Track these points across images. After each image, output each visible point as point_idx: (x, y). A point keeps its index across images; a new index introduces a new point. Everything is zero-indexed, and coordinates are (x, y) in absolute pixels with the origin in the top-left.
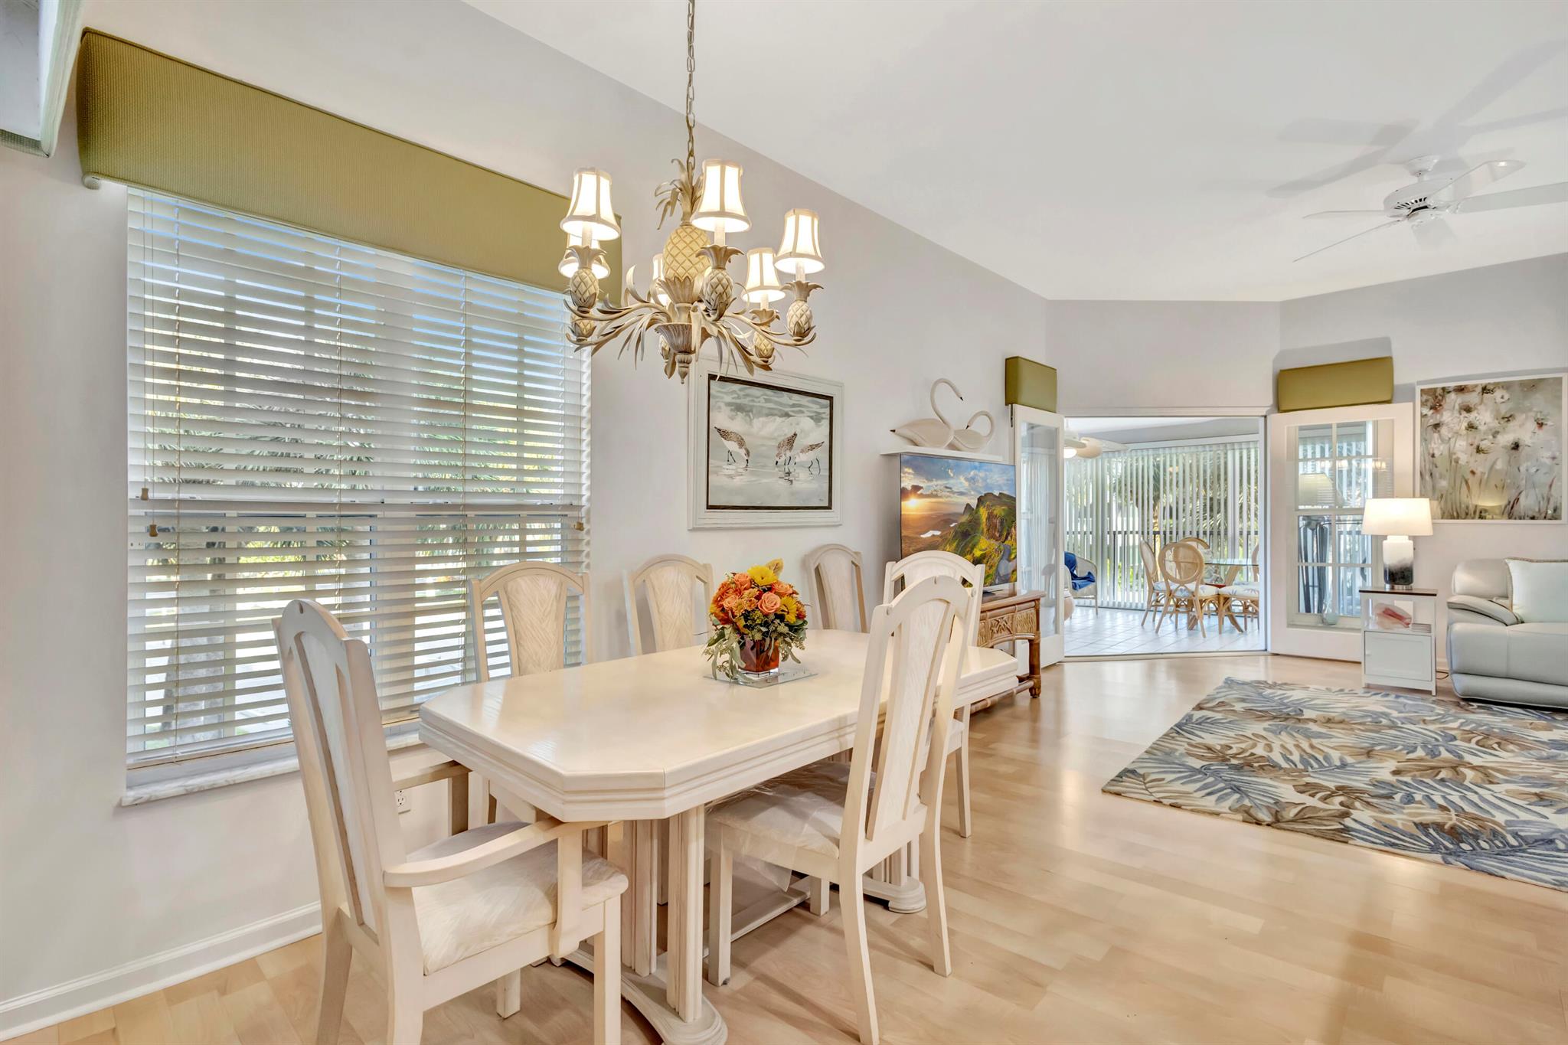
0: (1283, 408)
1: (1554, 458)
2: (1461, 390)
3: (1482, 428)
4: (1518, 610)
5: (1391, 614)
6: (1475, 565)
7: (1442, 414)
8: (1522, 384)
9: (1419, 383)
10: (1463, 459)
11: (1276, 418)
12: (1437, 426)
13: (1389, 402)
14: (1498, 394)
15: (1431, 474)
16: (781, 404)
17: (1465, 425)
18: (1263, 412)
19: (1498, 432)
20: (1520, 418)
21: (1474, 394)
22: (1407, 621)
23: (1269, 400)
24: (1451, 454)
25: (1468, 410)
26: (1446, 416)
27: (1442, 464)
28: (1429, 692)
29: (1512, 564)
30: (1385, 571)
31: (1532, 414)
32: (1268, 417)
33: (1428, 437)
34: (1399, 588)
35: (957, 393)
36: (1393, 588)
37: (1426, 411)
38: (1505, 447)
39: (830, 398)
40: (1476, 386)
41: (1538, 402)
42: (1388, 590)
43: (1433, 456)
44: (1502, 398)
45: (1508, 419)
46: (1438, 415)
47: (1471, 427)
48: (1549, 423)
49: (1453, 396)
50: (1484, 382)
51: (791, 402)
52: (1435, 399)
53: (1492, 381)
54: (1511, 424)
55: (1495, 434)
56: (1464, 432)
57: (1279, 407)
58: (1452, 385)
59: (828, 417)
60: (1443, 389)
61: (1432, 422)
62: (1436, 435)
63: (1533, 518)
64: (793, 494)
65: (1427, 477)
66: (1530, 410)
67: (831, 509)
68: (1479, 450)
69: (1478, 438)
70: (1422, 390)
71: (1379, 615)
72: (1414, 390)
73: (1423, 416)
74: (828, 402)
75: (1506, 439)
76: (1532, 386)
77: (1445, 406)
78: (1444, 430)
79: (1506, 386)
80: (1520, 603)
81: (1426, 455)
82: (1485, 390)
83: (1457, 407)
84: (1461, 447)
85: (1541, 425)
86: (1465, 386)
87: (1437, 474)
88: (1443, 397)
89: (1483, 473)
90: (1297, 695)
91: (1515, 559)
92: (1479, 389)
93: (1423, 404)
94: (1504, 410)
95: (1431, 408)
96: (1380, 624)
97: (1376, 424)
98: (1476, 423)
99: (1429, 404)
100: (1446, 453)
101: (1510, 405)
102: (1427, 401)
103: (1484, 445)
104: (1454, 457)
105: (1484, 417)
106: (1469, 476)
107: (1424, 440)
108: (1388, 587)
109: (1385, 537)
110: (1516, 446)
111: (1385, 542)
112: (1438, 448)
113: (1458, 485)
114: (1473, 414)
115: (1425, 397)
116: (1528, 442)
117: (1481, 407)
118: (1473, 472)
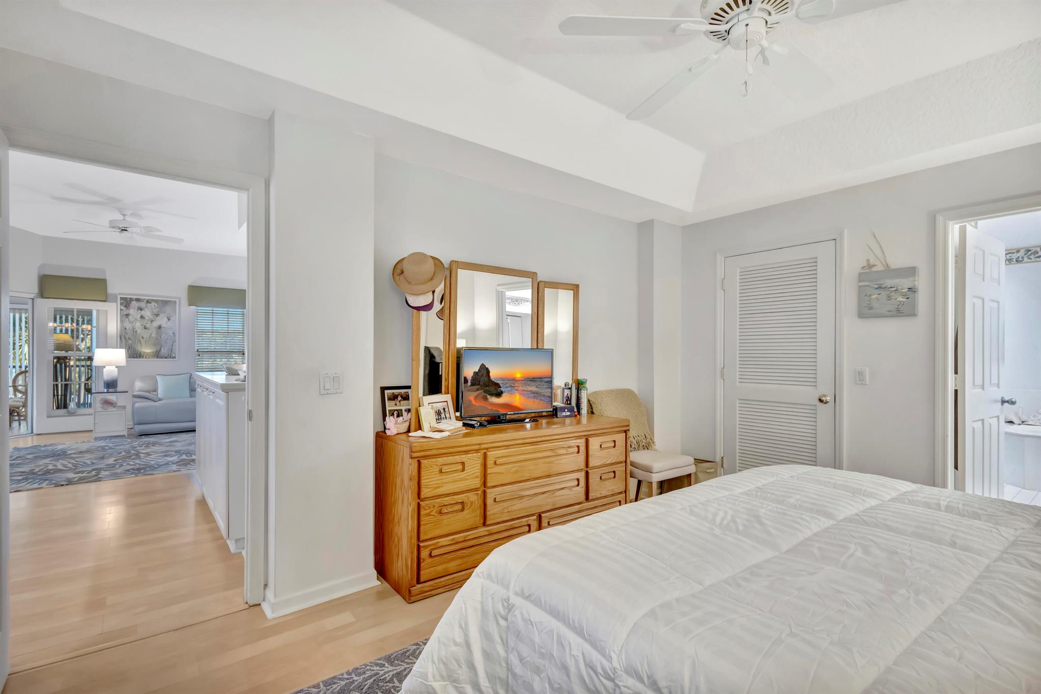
0: (46, 296)
1: (174, 333)
2: (138, 300)
3: (147, 318)
4: (160, 396)
5: (107, 403)
6: (143, 378)
7: (129, 310)
8: (162, 301)
9: (119, 294)
10: (139, 331)
11: (40, 302)
12: (127, 315)
13: (105, 301)
14: (153, 304)
15: (125, 338)
17: (139, 316)
18: (32, 296)
20: (162, 315)
21: (144, 303)
22: (115, 405)
23: (35, 289)
24: (133, 329)
25: (141, 309)
26: (132, 311)
27: (129, 331)
28: (124, 436)
29: (158, 377)
30: (104, 383)
32: (35, 300)
34: (110, 390)
36: (108, 390)
37: (122, 308)
38: (155, 328)
40: (144, 299)
41: (168, 309)
42: (107, 392)
43: (126, 329)
44: (155, 306)
45: (157, 315)
46: (128, 311)
47: (142, 317)
48: (172, 319)
49: (134, 302)
50: (148, 298)
52: (126, 302)
53: (151, 298)
54: (158, 318)
55: (152, 321)
56: (139, 319)
57: (42, 294)
58: (134, 297)
60: (130, 298)
61: (125, 313)
62: (127, 319)
63: (165, 358)
65: (123, 339)
66: (165, 313)
68: (145, 328)
69: (145, 323)
70: (121, 298)
71: (102, 404)
72: (117, 297)
73: (121, 310)
75: (156, 324)
76: (165, 303)
77: (131, 307)
78: (130, 317)
79: (156, 301)
80: (160, 392)
81: (122, 328)
82: (148, 302)
83: (136, 308)
84: (138, 325)
85: (169, 319)
86: (140, 299)
87: (127, 338)
88: (130, 302)
89: (147, 338)
90: (60, 447)
91: (159, 375)
92: (145, 301)
93: (121, 304)
94: (155, 311)
95: (125, 307)
96: (102, 408)
97: (98, 311)
98: (144, 316)
99: (124, 305)
100: (131, 328)
101: (157, 310)
102: (123, 303)
103: (147, 326)
104: (135, 330)
105: (147, 313)
106: (141, 339)
107: (122, 321)
108: (106, 390)
109: (104, 367)
110: (160, 327)
111: (104, 369)
112: (128, 326)
113: (136, 342)
114: (143, 312)
115: (122, 301)
116: (164, 326)
117: (146, 309)
118: (143, 338)
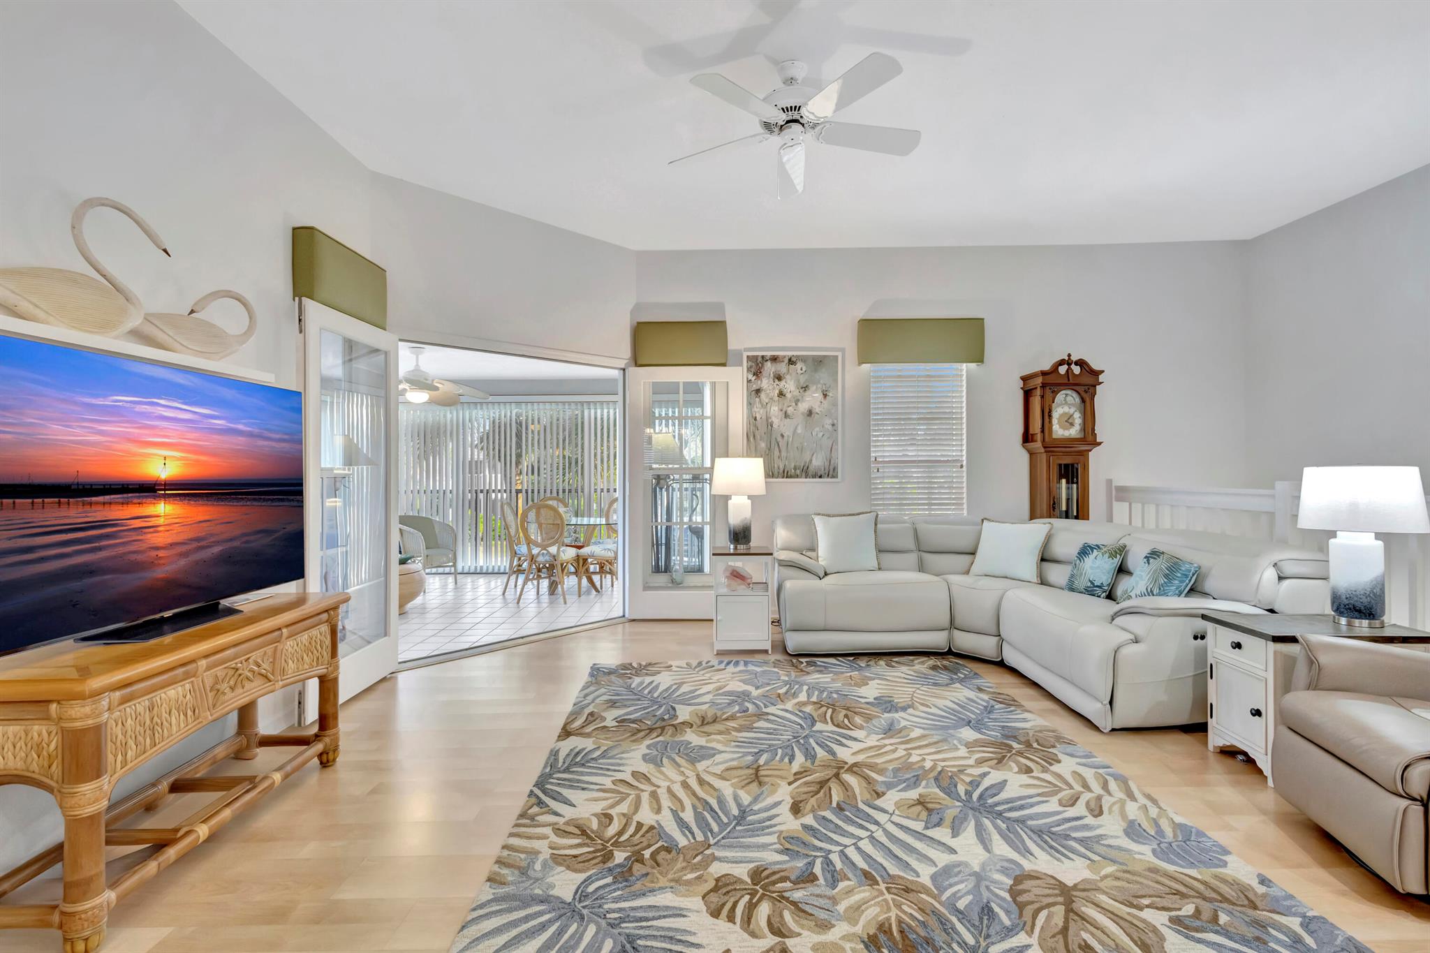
0: (639, 362)
1: (833, 425)
2: (774, 359)
3: (788, 395)
4: (822, 562)
5: (736, 575)
6: (791, 520)
7: (762, 381)
8: (815, 358)
9: (747, 350)
10: (776, 421)
11: (632, 371)
12: (758, 391)
13: (724, 365)
14: (799, 365)
15: (754, 436)
17: (777, 392)
18: (622, 364)
19: (798, 400)
20: (813, 388)
21: (784, 364)
22: (749, 581)
23: (626, 351)
24: (768, 418)
25: (779, 378)
26: (765, 383)
27: (760, 423)
28: (766, 652)
29: (817, 519)
30: (730, 532)
31: (819, 386)
32: (626, 371)
33: (752, 401)
34: (741, 548)
36: (736, 548)
37: (750, 377)
38: (803, 414)
40: (785, 357)
41: (823, 376)
42: (732, 551)
43: (755, 419)
44: (801, 369)
45: (805, 388)
46: (759, 382)
47: (781, 394)
48: (831, 394)
49: (768, 364)
50: (790, 354)
52: (757, 366)
53: (795, 353)
54: (808, 393)
55: (797, 402)
56: (777, 398)
57: (637, 360)
58: (769, 354)
60: (763, 357)
61: (755, 387)
62: (757, 400)
63: (820, 477)
65: (752, 439)
66: (819, 382)
68: (786, 416)
69: (786, 405)
70: (748, 357)
71: (727, 577)
72: (742, 355)
73: (749, 381)
75: (803, 407)
76: (819, 362)
77: (764, 373)
78: (763, 395)
79: (804, 359)
80: (824, 555)
81: (751, 418)
82: (791, 362)
83: (772, 375)
84: (775, 410)
85: (825, 396)
86: (778, 356)
87: (758, 437)
88: (762, 364)
89: (789, 437)
90: (664, 680)
91: (819, 514)
92: (786, 361)
93: (749, 370)
94: (802, 379)
95: (754, 375)
96: (728, 586)
97: (713, 385)
98: (785, 391)
99: (753, 370)
100: (764, 417)
101: (806, 376)
102: (751, 367)
103: (790, 410)
104: (770, 421)
105: (789, 386)
106: (779, 439)
107: (750, 404)
108: (732, 548)
109: (730, 497)
110: (810, 413)
111: (729, 502)
112: (759, 412)
113: (773, 446)
114: (783, 383)
115: (750, 363)
116: (817, 410)
117: (788, 377)
118: (782, 436)
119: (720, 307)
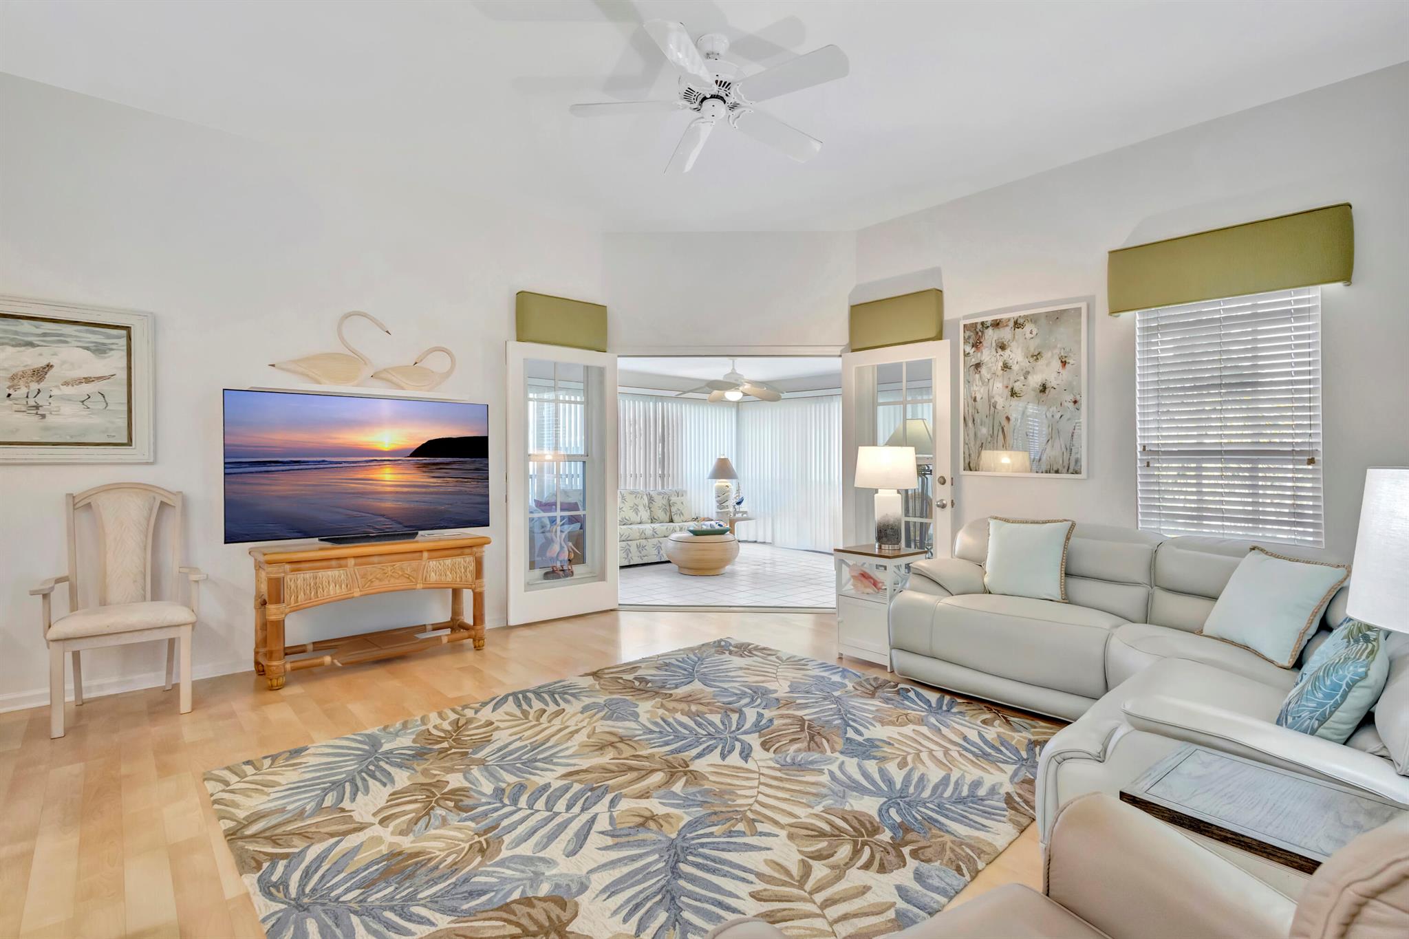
0: (856, 347)
1: (1075, 402)
2: (997, 324)
3: (1015, 368)
4: (988, 578)
5: (867, 578)
7: (982, 352)
8: (1048, 315)
9: (965, 317)
10: (1000, 402)
11: (850, 358)
12: (978, 366)
13: (937, 339)
14: (1029, 327)
15: (974, 420)
16: (16, 333)
17: (1001, 364)
18: (840, 351)
19: (1028, 373)
20: (1047, 355)
21: (1008, 329)
24: (990, 398)
25: (1003, 347)
26: (987, 355)
27: (982, 406)
29: (993, 525)
31: (1057, 351)
33: (971, 380)
34: (885, 549)
35: (381, 326)
36: (881, 550)
37: (969, 349)
38: (1034, 390)
39: (128, 329)
40: (1009, 320)
41: (1062, 334)
43: (975, 400)
44: (1031, 333)
45: (1037, 356)
46: (979, 354)
47: (1006, 367)
48: (1071, 361)
49: (990, 331)
50: (1015, 315)
51: (40, 331)
52: (976, 334)
53: (1023, 313)
54: (1040, 362)
55: (1026, 374)
56: (1000, 372)
57: (853, 345)
58: (989, 319)
59: (125, 348)
60: (983, 323)
61: (974, 361)
62: (977, 376)
63: (1057, 472)
64: (46, 429)
65: (970, 424)
66: (1055, 347)
67: (131, 445)
68: (1013, 393)
69: (1012, 381)
70: (965, 325)
71: (854, 577)
72: (959, 325)
73: (966, 355)
74: (124, 332)
75: (1035, 380)
76: (1056, 317)
77: (985, 343)
78: (984, 370)
79: (1033, 319)
80: (990, 571)
81: (969, 398)
82: (1017, 325)
83: (994, 344)
84: (998, 387)
85: (1064, 363)
86: (1000, 320)
87: (978, 421)
88: (983, 332)
89: (1016, 420)
91: (996, 518)
92: (1011, 324)
93: (966, 341)
94: (1033, 346)
95: (973, 346)
96: (855, 587)
98: (1010, 363)
99: (971, 341)
100: (986, 397)
101: (1037, 341)
102: (969, 337)
103: (1017, 387)
104: (993, 401)
105: (1016, 355)
106: (1004, 422)
108: (876, 548)
109: (876, 491)
110: (1044, 389)
111: (876, 495)
112: (980, 391)
113: (996, 432)
114: (1007, 352)
115: (968, 333)
116: (1054, 384)
117: (1014, 344)
118: (1008, 419)
119: (937, 272)
